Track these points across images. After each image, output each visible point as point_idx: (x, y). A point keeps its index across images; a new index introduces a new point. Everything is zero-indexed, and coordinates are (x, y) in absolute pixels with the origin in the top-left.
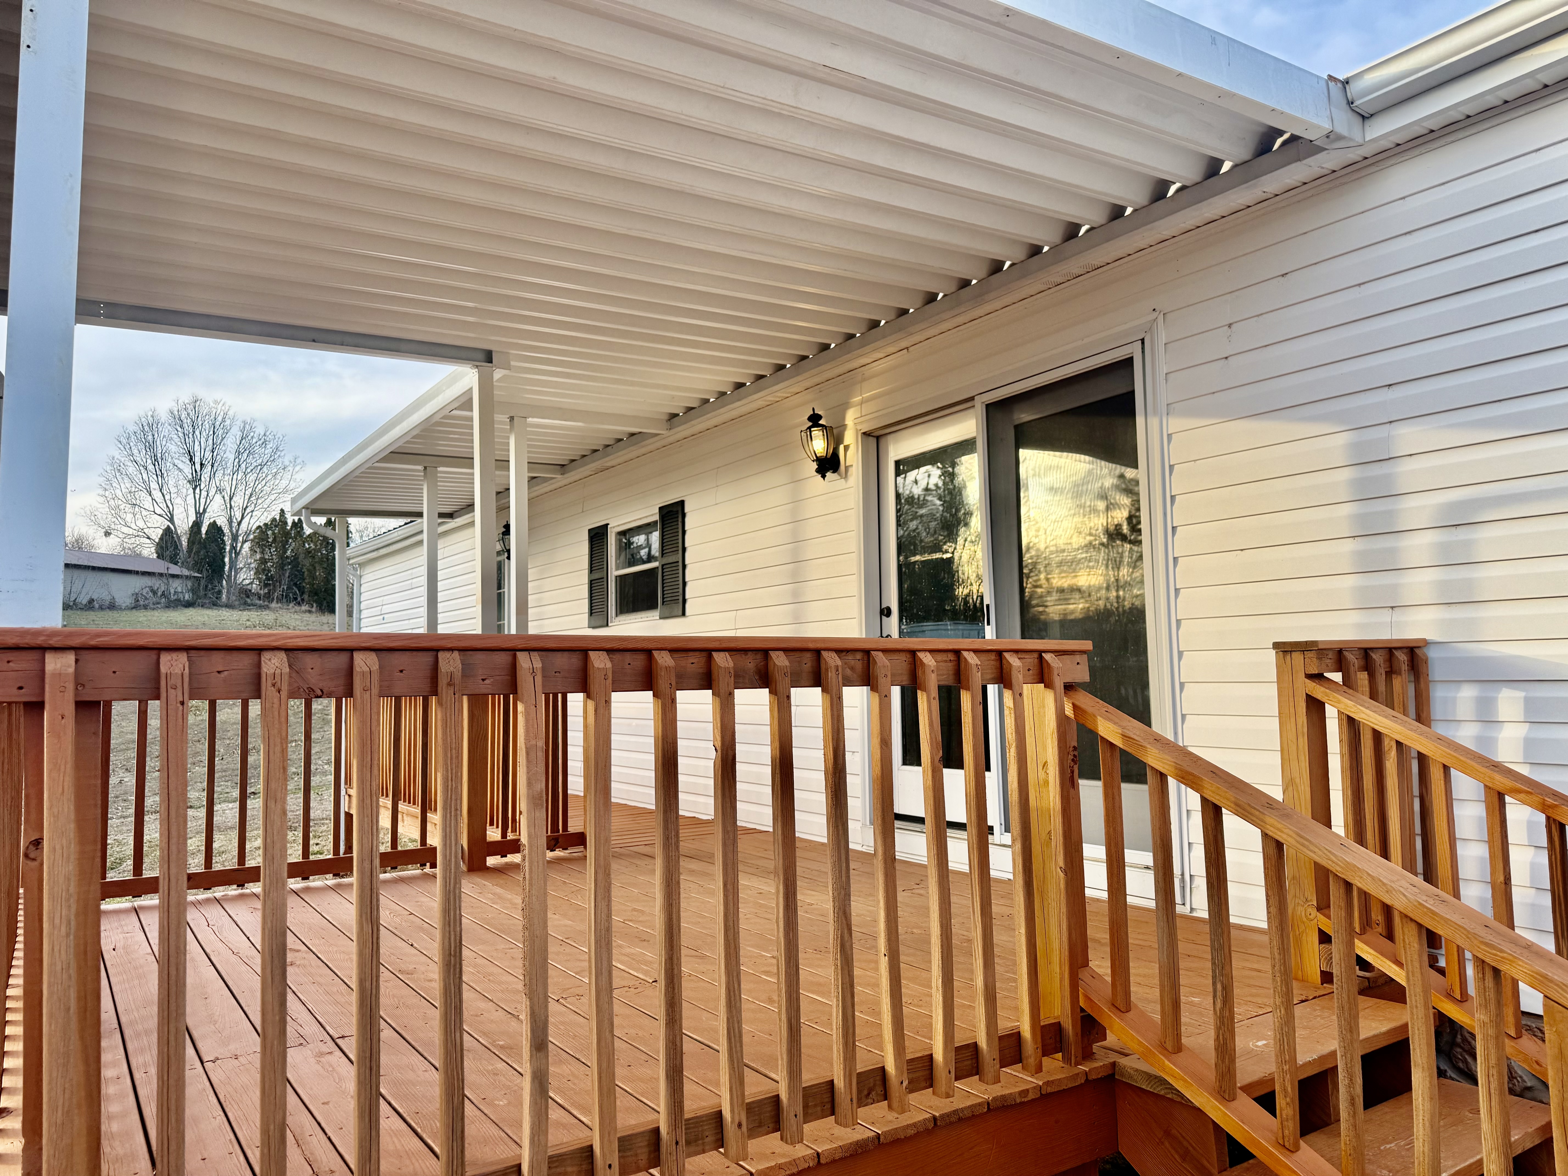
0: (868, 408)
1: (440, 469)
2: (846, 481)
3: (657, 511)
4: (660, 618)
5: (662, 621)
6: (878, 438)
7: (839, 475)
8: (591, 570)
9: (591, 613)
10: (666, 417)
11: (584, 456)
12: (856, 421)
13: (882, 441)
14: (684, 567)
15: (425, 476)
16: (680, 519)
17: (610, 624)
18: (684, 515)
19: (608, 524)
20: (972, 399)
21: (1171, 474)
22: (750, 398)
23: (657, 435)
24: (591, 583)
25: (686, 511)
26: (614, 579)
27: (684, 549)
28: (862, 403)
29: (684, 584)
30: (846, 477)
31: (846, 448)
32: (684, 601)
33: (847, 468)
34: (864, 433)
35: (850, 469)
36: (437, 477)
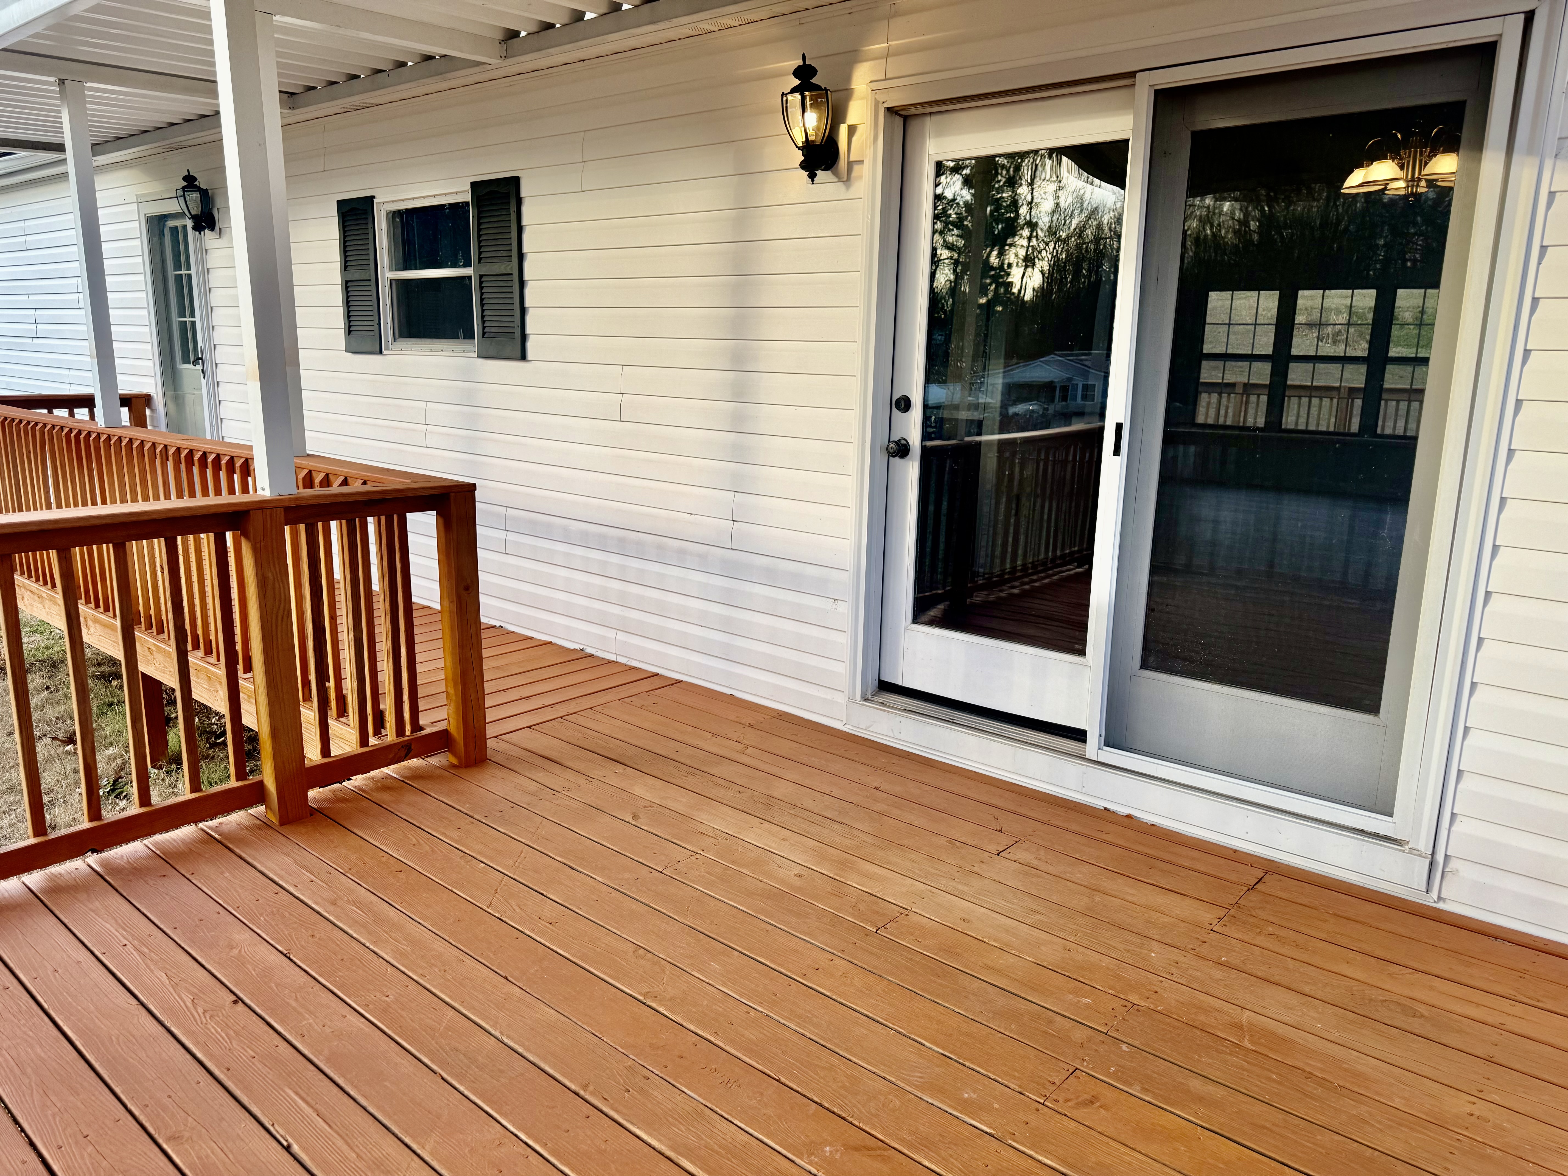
0: (896, 66)
1: (89, 84)
2: (848, 187)
3: (469, 187)
4: (479, 357)
5: (480, 360)
6: (906, 119)
7: (836, 174)
8: (346, 265)
9: (350, 330)
10: (499, 36)
11: (333, 83)
12: (875, 86)
13: (914, 125)
14: (522, 284)
15: (62, 92)
16: (513, 208)
17: (385, 352)
18: (519, 202)
19: (374, 197)
20: (1132, 75)
21: (1539, 264)
22: (676, 21)
23: (479, 64)
24: (347, 285)
25: (523, 194)
26: (387, 284)
27: (521, 257)
28: (887, 55)
29: (523, 311)
30: (847, 180)
31: (852, 130)
32: (524, 337)
33: (850, 164)
34: (889, 110)
35: (856, 168)
36: (85, 96)
